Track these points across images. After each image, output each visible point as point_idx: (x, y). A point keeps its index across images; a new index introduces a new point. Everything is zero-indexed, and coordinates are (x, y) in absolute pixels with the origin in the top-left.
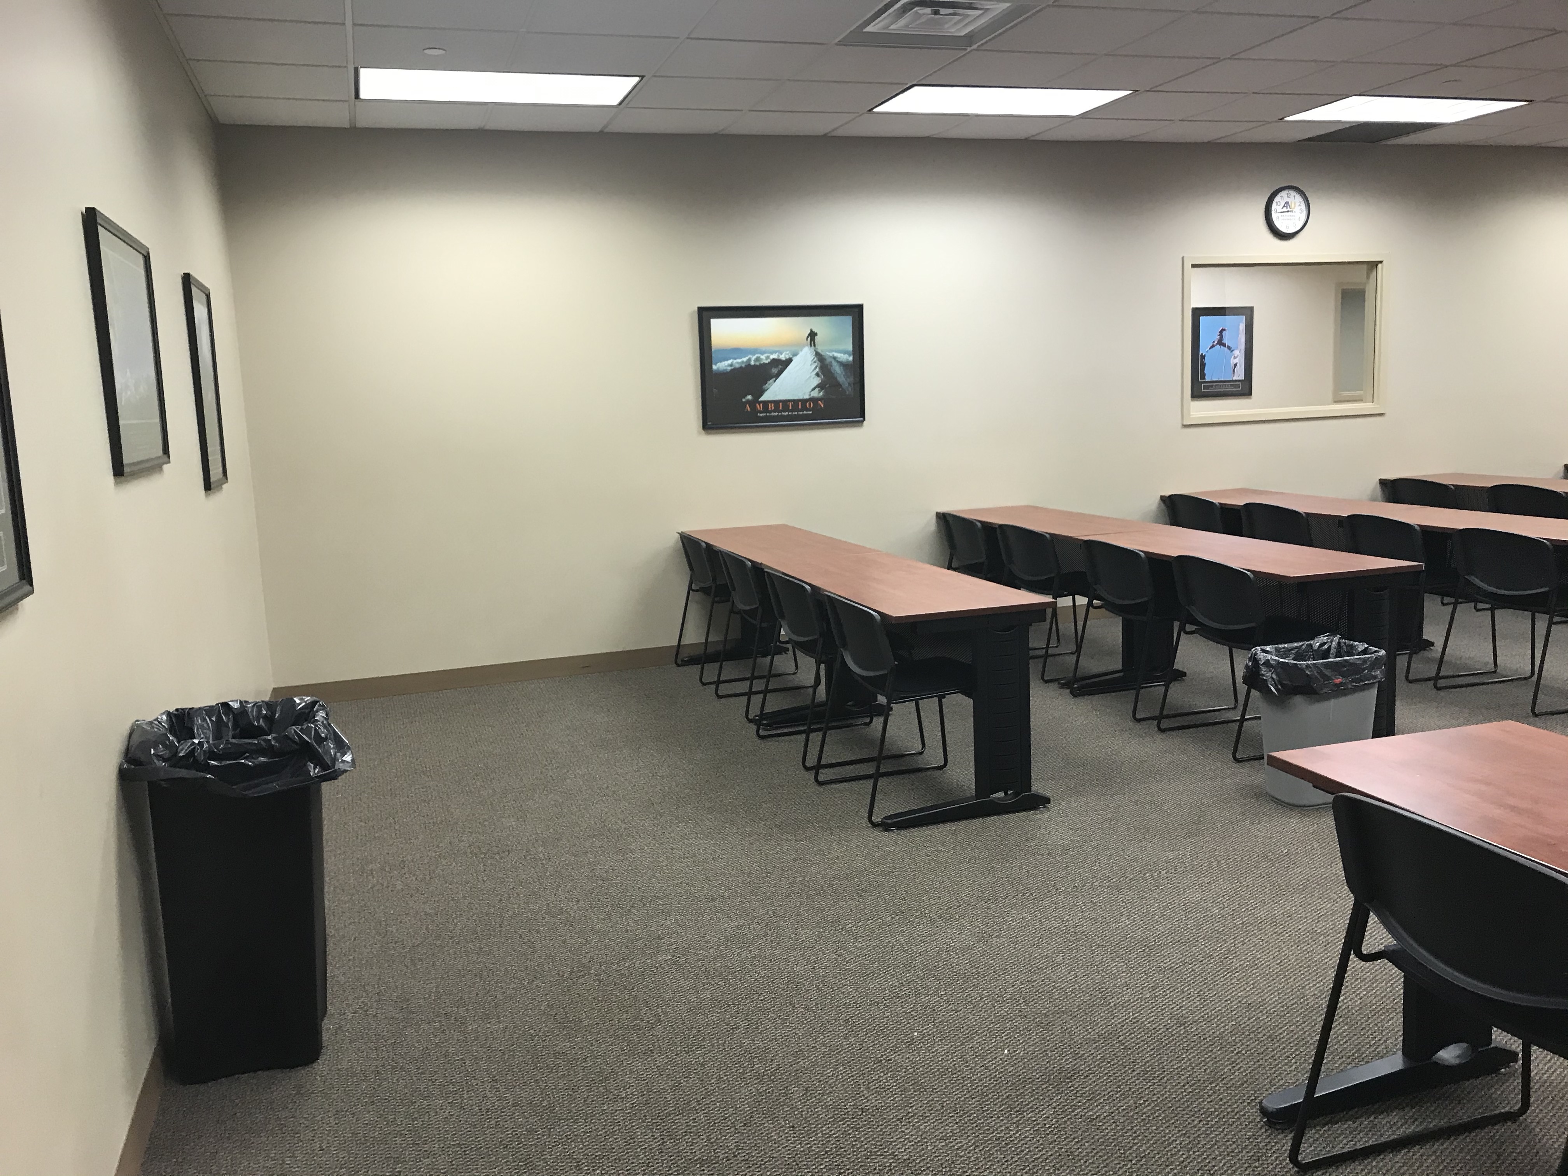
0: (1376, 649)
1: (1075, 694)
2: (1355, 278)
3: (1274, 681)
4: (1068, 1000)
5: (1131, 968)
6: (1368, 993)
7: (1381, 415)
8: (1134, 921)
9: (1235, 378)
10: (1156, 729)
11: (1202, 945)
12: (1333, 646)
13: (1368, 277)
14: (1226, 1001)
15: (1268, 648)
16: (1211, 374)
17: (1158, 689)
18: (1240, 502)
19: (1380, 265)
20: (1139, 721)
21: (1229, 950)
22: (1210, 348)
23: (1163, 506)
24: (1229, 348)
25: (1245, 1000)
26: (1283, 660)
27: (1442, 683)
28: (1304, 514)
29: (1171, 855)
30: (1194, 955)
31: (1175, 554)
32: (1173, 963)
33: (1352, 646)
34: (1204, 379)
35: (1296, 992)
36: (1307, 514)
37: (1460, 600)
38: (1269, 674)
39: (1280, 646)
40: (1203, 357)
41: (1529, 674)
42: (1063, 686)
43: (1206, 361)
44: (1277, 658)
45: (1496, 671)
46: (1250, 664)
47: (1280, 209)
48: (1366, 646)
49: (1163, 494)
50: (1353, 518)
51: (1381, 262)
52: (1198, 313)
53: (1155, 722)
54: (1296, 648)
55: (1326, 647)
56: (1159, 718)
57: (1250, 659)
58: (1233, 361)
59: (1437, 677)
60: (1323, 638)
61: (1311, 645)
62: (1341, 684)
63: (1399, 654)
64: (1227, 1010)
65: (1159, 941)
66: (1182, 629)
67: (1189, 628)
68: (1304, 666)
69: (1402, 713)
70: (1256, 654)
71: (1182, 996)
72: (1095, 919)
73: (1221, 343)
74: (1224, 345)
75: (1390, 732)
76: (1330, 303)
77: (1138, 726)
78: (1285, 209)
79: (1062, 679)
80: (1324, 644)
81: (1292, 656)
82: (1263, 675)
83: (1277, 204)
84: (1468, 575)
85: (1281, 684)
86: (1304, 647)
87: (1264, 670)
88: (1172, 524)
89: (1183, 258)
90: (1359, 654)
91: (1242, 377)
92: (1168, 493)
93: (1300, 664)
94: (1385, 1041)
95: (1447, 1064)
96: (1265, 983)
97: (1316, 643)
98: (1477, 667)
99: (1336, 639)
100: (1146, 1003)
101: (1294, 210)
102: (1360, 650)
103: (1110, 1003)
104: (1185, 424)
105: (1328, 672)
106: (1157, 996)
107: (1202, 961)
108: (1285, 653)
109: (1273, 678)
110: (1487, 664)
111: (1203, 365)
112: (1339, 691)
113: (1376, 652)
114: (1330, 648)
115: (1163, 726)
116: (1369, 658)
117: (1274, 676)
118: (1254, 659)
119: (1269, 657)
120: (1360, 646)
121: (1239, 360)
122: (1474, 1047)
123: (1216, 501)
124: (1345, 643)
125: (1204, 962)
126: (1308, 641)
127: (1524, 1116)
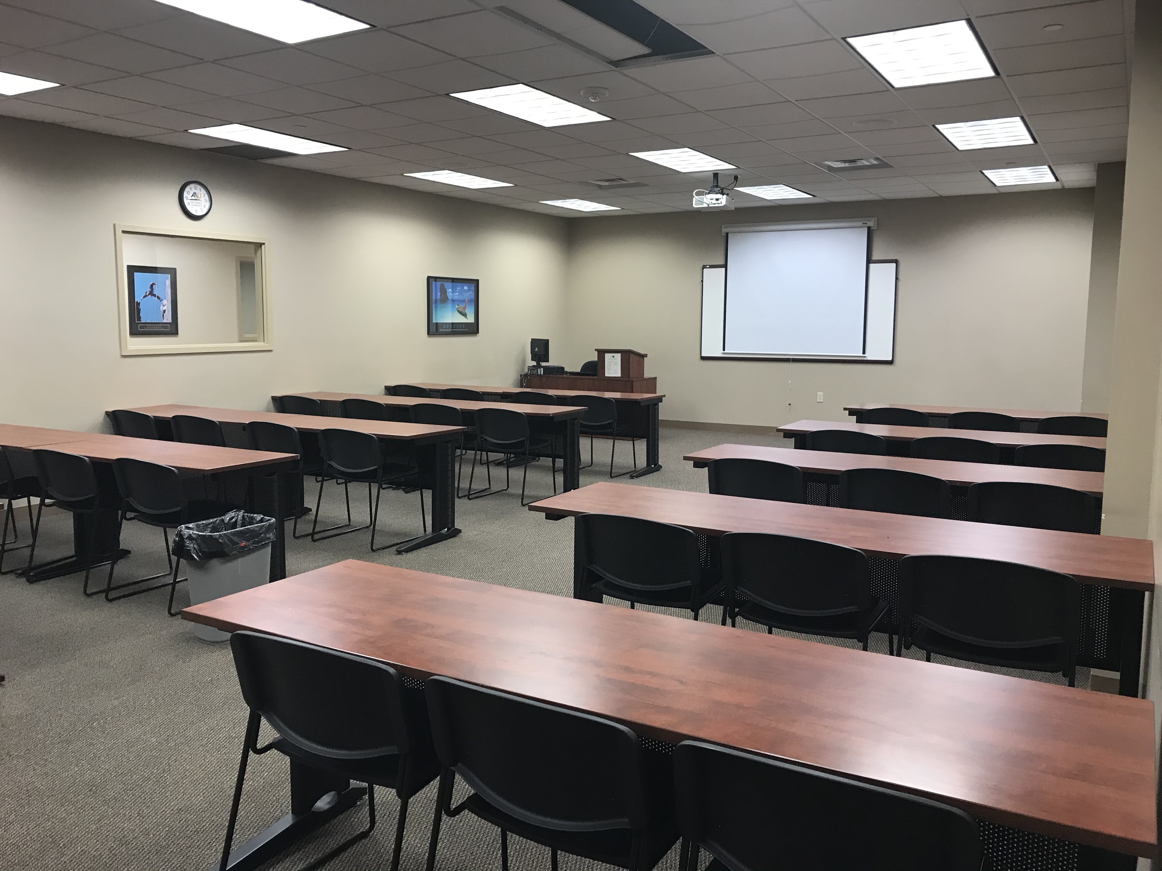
0: (269, 518)
1: (31, 581)
2: (248, 254)
3: (196, 550)
4: (20, 853)
5: (79, 808)
6: (269, 773)
7: (271, 351)
8: (83, 766)
9: (165, 321)
10: (105, 600)
11: (142, 771)
12: (239, 519)
13: (256, 253)
14: (162, 812)
15: (191, 525)
16: (146, 317)
17: (106, 566)
18: (170, 415)
19: (263, 246)
20: (89, 595)
21: (164, 770)
22: (144, 297)
23: (108, 420)
24: (158, 298)
25: (176, 807)
26: (202, 534)
27: (316, 537)
28: (218, 423)
29: (116, 702)
30: (135, 781)
31: (115, 457)
32: (116, 793)
33: (252, 518)
34: (140, 321)
35: (217, 788)
36: (219, 422)
37: (325, 478)
38: (191, 545)
39: (200, 523)
40: (138, 304)
41: (369, 524)
42: (19, 576)
43: (141, 307)
44: (197, 532)
45: (350, 524)
46: (177, 539)
47: (189, 197)
48: (262, 516)
49: (107, 410)
50: (253, 424)
51: (264, 244)
52: (132, 270)
53: (104, 594)
54: (212, 523)
55: (234, 520)
56: (106, 591)
57: (177, 535)
58: (162, 308)
59: (312, 534)
60: (232, 514)
61: (223, 520)
62: (245, 547)
63: (286, 520)
64: (162, 819)
65: (104, 778)
66: (124, 517)
67: (129, 515)
68: (218, 537)
69: (291, 561)
70: (181, 531)
71: (125, 819)
72: (46, 774)
73: (151, 293)
74: (155, 296)
75: (283, 576)
76: (232, 270)
77: (89, 600)
78: (193, 198)
79: (18, 570)
80: (233, 518)
81: (209, 530)
82: (188, 546)
83: (187, 193)
84: (329, 461)
85: (201, 551)
86: (218, 521)
87: (187, 542)
88: (115, 434)
89: (114, 225)
90: (257, 523)
91: (170, 321)
92: (111, 409)
93: (214, 535)
94: (281, 806)
95: (321, 810)
96: (192, 788)
97: (227, 518)
98: (338, 523)
99: (241, 513)
100: (92, 835)
101: (201, 199)
102: (258, 520)
103: (60, 844)
104: (123, 355)
105: (235, 539)
106: (102, 826)
107: (141, 785)
108: (204, 528)
109: (195, 548)
110: (344, 520)
111: (139, 311)
112: (244, 552)
113: (269, 520)
114: (236, 521)
115: (110, 597)
116: (264, 525)
117: (196, 546)
118: (180, 535)
119: (191, 532)
120: (258, 517)
121: (167, 307)
122: (339, 793)
123: (151, 414)
124: (248, 516)
125: (143, 785)
126: (220, 517)
127: (372, 832)
